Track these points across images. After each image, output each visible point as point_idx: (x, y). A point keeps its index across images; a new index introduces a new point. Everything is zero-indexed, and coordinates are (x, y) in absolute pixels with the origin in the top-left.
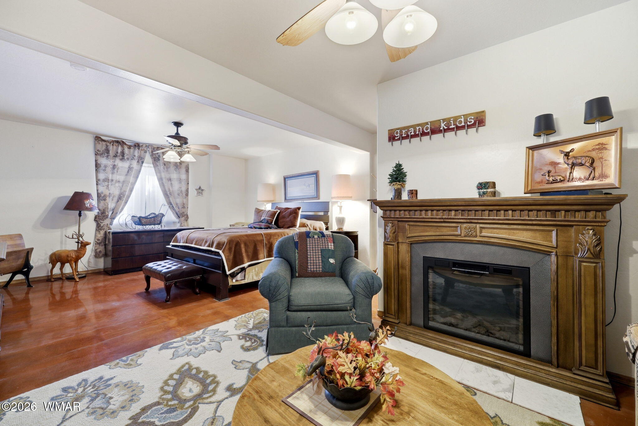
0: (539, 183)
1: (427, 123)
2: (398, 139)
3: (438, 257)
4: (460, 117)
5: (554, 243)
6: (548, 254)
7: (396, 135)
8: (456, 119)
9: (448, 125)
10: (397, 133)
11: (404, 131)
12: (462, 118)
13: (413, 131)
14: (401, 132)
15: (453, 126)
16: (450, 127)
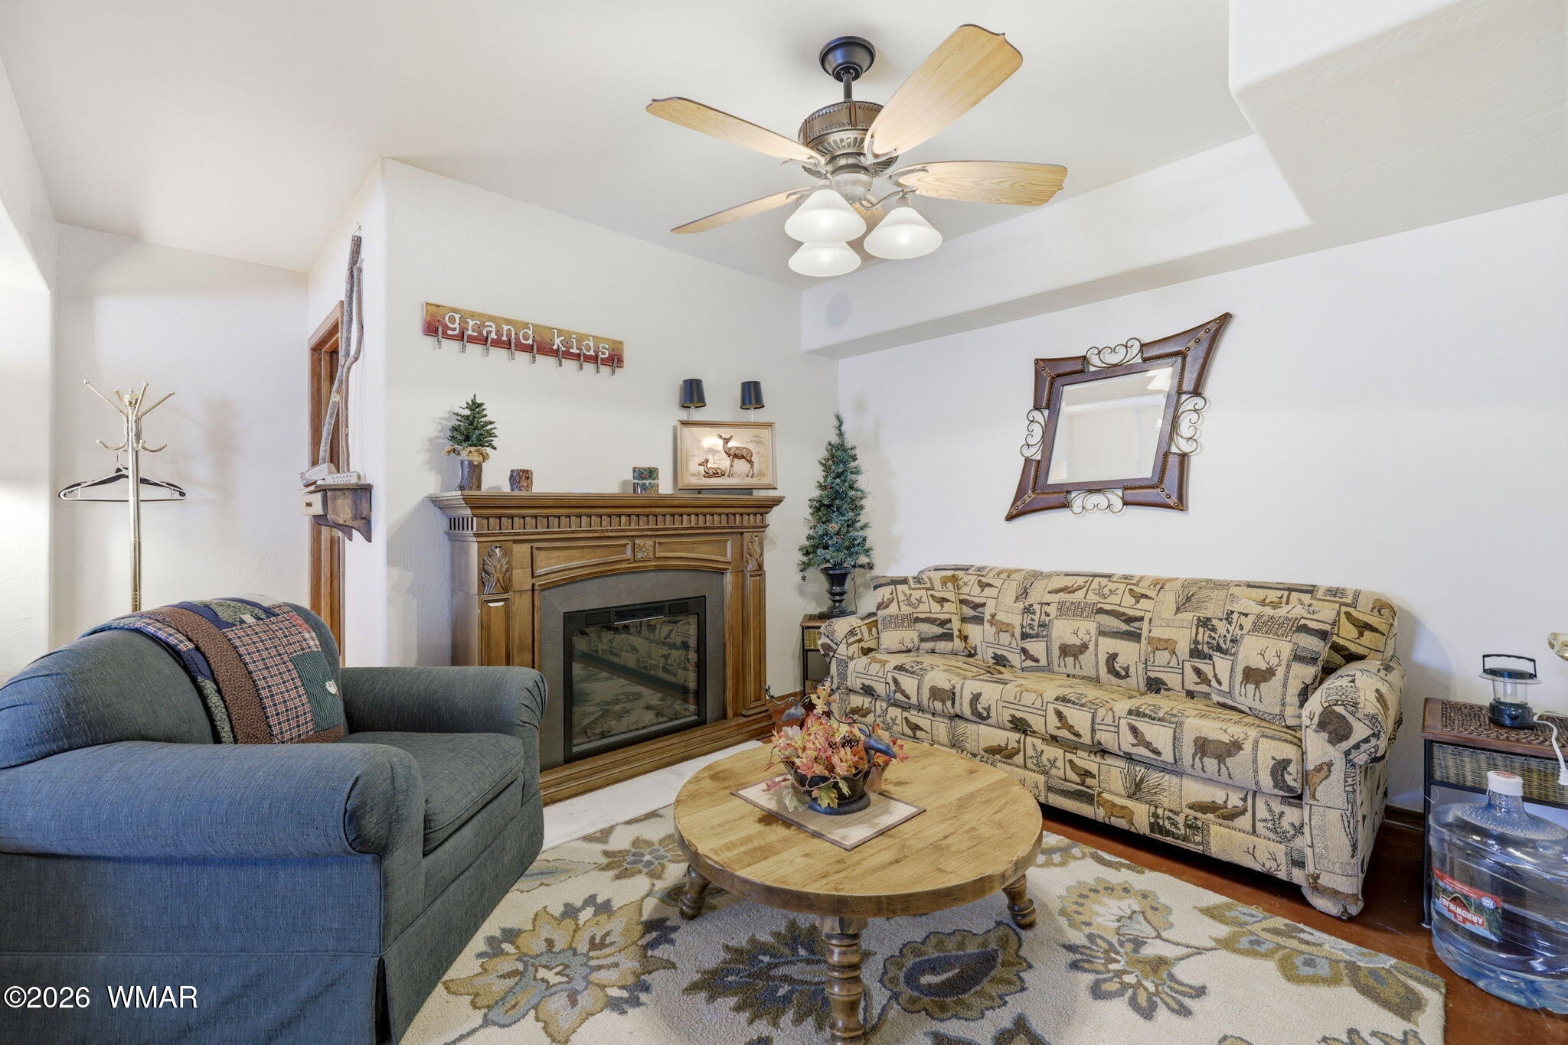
0: (694, 475)
1: (526, 325)
2: (454, 336)
3: (591, 607)
4: (587, 336)
5: (729, 558)
6: (721, 572)
7: (450, 325)
8: (581, 338)
9: (567, 343)
10: (452, 320)
11: (471, 323)
12: (589, 340)
13: (494, 329)
14: (463, 321)
15: (575, 351)
16: (571, 350)
